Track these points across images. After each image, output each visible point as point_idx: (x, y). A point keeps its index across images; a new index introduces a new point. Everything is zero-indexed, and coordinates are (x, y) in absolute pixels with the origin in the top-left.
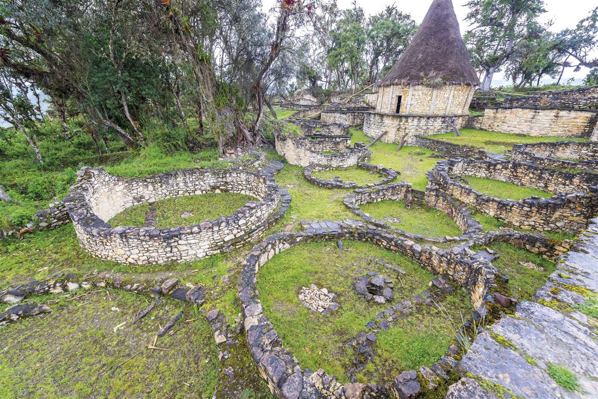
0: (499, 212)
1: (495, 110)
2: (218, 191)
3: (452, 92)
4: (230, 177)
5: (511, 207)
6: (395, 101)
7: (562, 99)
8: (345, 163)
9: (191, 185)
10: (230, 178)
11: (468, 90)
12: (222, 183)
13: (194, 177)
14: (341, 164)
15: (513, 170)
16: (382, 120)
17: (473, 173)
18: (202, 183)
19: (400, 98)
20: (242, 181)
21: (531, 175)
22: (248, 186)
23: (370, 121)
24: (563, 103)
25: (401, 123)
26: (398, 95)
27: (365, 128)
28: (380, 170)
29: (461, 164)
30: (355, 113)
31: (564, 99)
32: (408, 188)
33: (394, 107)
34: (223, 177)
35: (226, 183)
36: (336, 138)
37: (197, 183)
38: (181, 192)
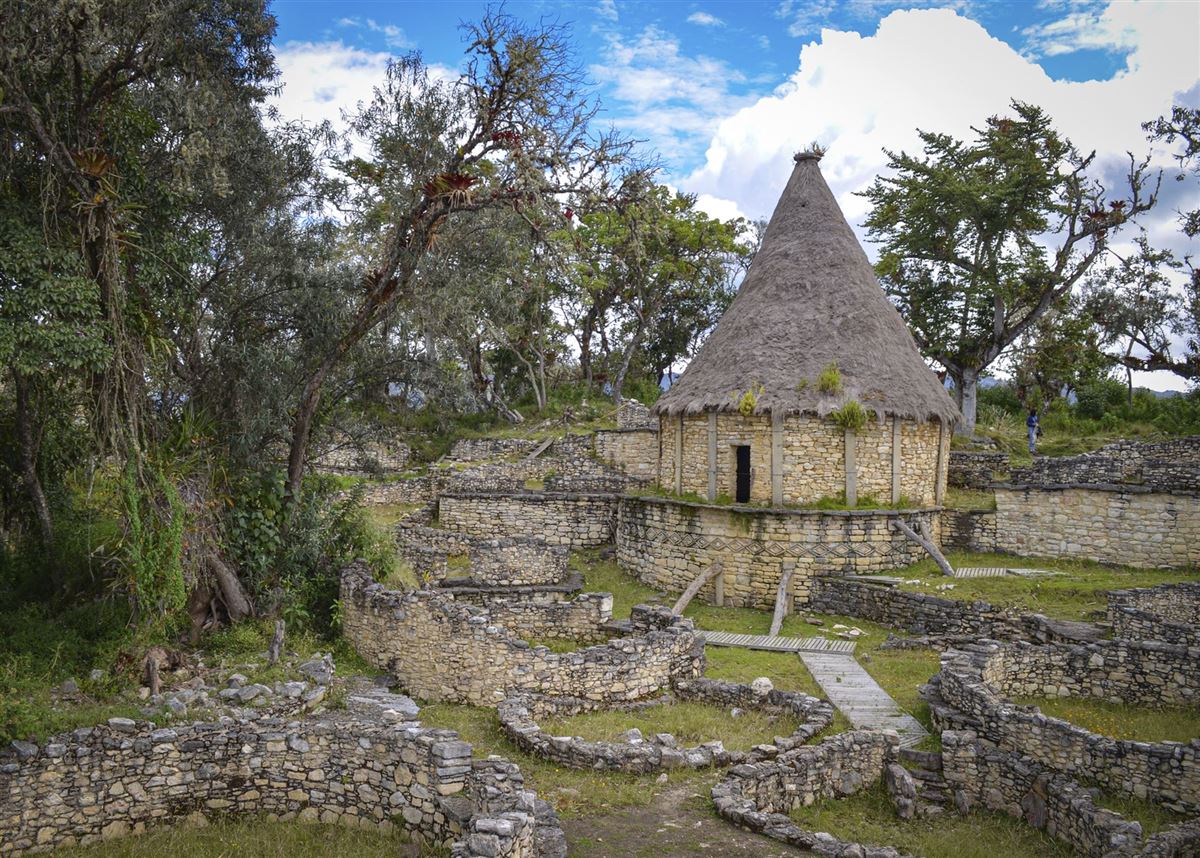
0: (1156, 783)
1: (1022, 495)
2: (197, 818)
3: (897, 439)
4: (255, 754)
5: (1180, 761)
6: (729, 464)
7: (1169, 466)
8: (631, 684)
9: (91, 798)
10: (256, 761)
11: (937, 434)
12: (217, 784)
13: (108, 764)
14: (617, 687)
15: (1131, 667)
16: (691, 524)
17: (1034, 686)
18: (136, 789)
19: (743, 454)
20: (307, 771)
21: (1180, 678)
22: (336, 787)
23: (647, 528)
24: (1175, 476)
25: (766, 537)
26: (737, 442)
27: (626, 554)
28: (763, 700)
29: (999, 660)
30: (577, 500)
31: (1173, 466)
32: (890, 745)
33: (730, 481)
34: (224, 761)
35: (237, 782)
36: (531, 595)
37: (116, 789)
38: (45, 835)
